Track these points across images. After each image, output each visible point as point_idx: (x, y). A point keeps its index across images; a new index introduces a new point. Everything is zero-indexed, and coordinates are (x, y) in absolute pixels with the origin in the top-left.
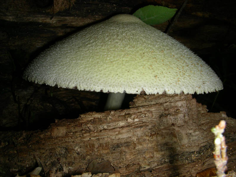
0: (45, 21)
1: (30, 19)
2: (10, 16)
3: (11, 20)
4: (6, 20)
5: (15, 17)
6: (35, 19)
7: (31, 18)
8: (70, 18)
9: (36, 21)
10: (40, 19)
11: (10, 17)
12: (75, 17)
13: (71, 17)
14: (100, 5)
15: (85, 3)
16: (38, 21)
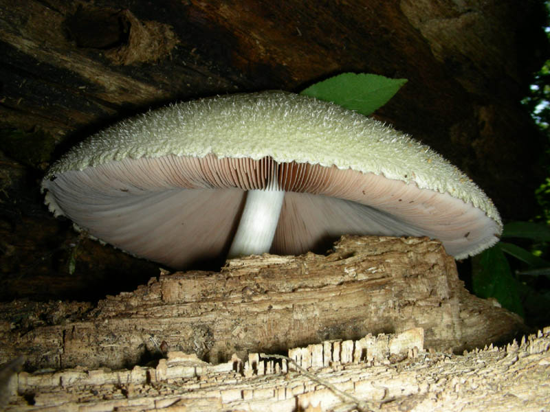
0: (97, 77)
1: (66, 62)
2: (28, 39)
3: (26, 50)
4: (15, 45)
5: (37, 46)
6: (76, 65)
7: (69, 60)
8: (147, 88)
9: (79, 72)
10: (88, 70)
11: (26, 42)
12: (159, 89)
13: (150, 86)
14: (210, 78)
15: (183, 65)
16: (82, 72)
